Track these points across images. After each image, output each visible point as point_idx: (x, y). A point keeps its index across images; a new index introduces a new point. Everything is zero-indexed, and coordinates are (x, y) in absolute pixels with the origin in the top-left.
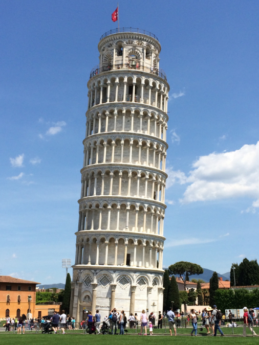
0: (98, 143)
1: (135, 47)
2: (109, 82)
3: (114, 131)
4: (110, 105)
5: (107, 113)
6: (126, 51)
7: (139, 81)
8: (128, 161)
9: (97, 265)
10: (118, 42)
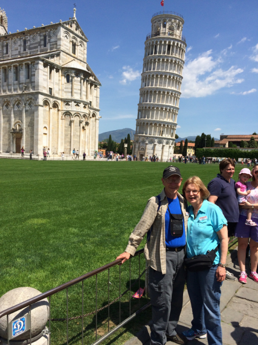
0: (151, 76)
1: (172, 23)
2: (158, 43)
3: (160, 70)
4: (159, 56)
5: (157, 60)
6: (168, 25)
7: (174, 43)
8: (165, 86)
9: (148, 135)
10: (164, 19)
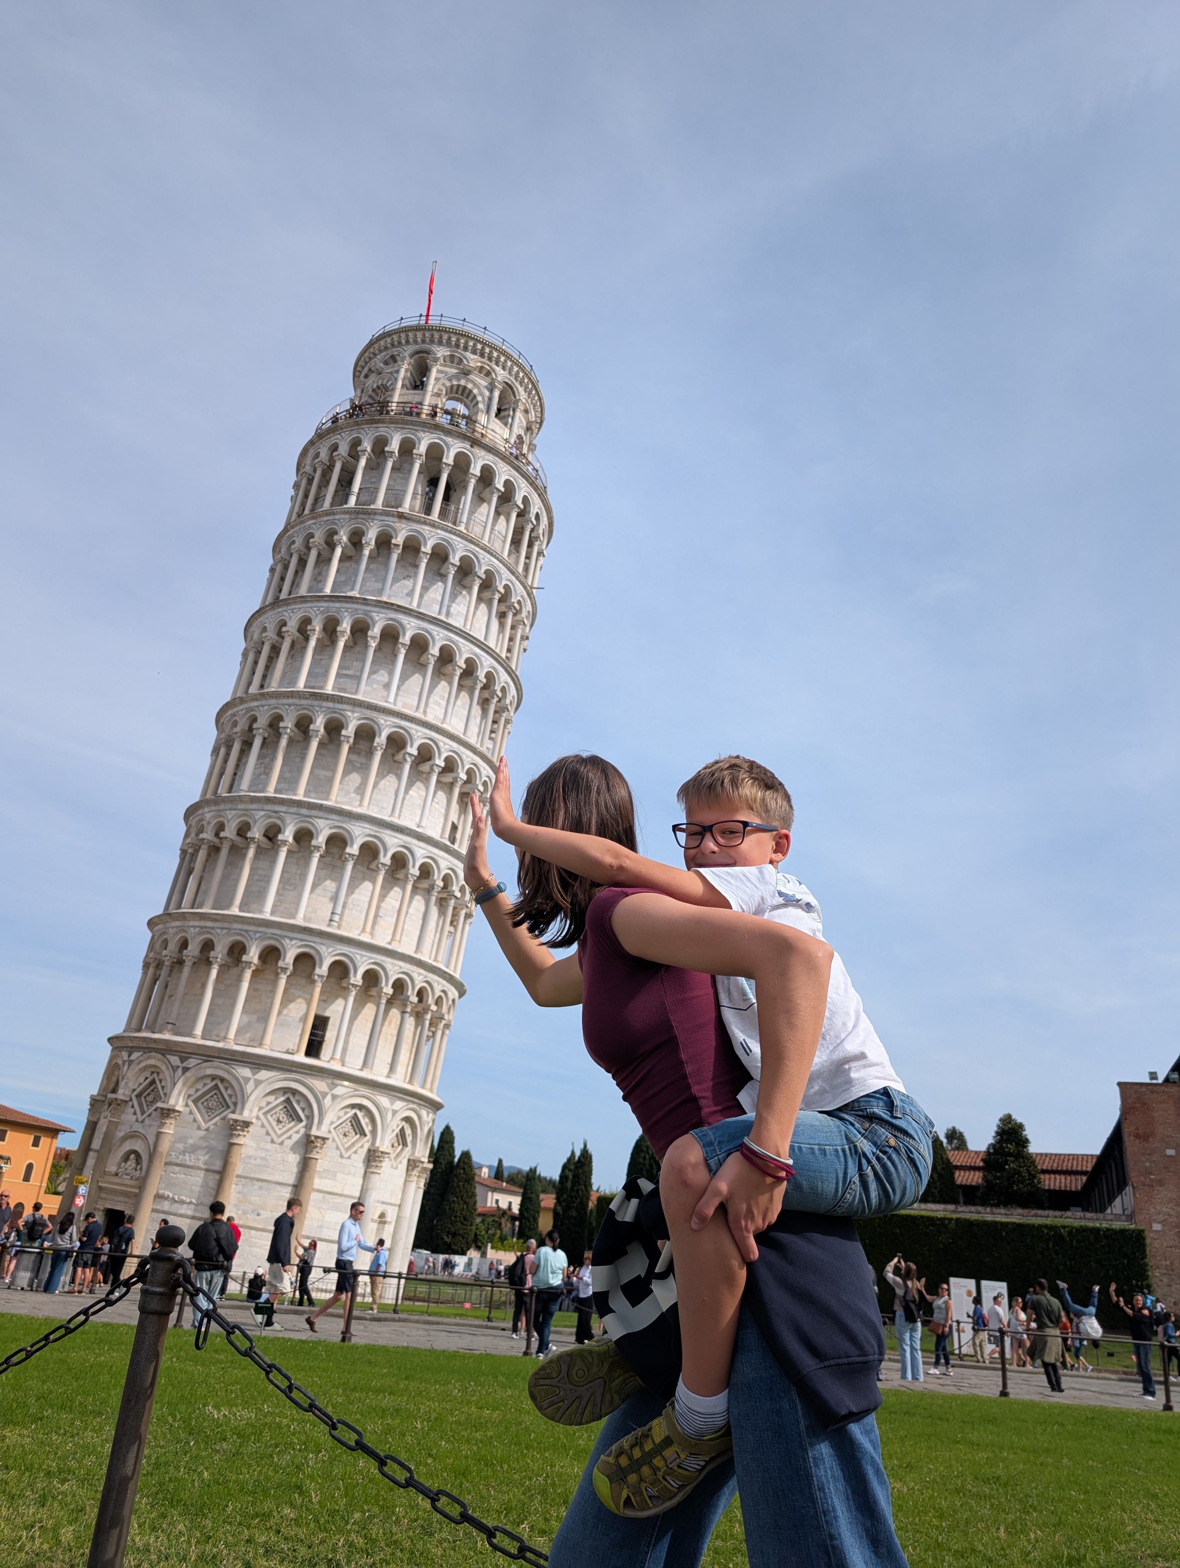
0: (290, 628)
1: (467, 374)
2: (365, 447)
3: (354, 593)
4: (356, 514)
5: (341, 537)
6: (437, 379)
7: (463, 460)
8: (384, 692)
9: (195, 1039)
10: (418, 352)
